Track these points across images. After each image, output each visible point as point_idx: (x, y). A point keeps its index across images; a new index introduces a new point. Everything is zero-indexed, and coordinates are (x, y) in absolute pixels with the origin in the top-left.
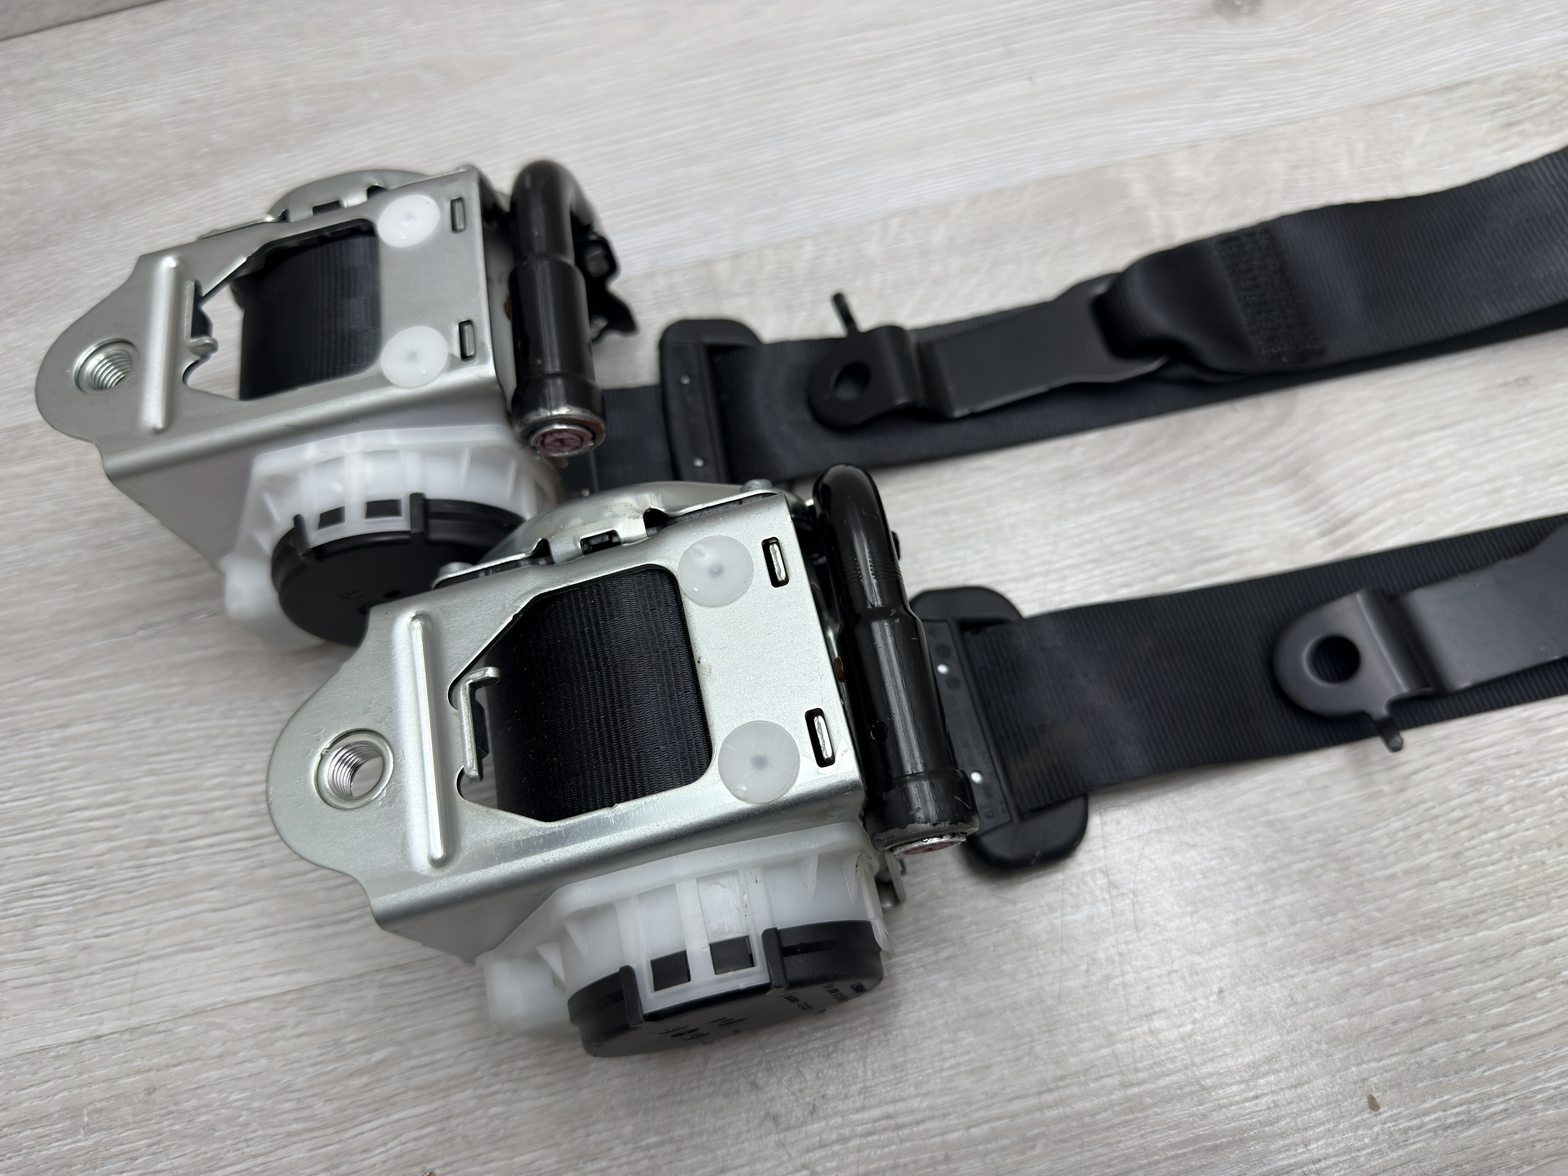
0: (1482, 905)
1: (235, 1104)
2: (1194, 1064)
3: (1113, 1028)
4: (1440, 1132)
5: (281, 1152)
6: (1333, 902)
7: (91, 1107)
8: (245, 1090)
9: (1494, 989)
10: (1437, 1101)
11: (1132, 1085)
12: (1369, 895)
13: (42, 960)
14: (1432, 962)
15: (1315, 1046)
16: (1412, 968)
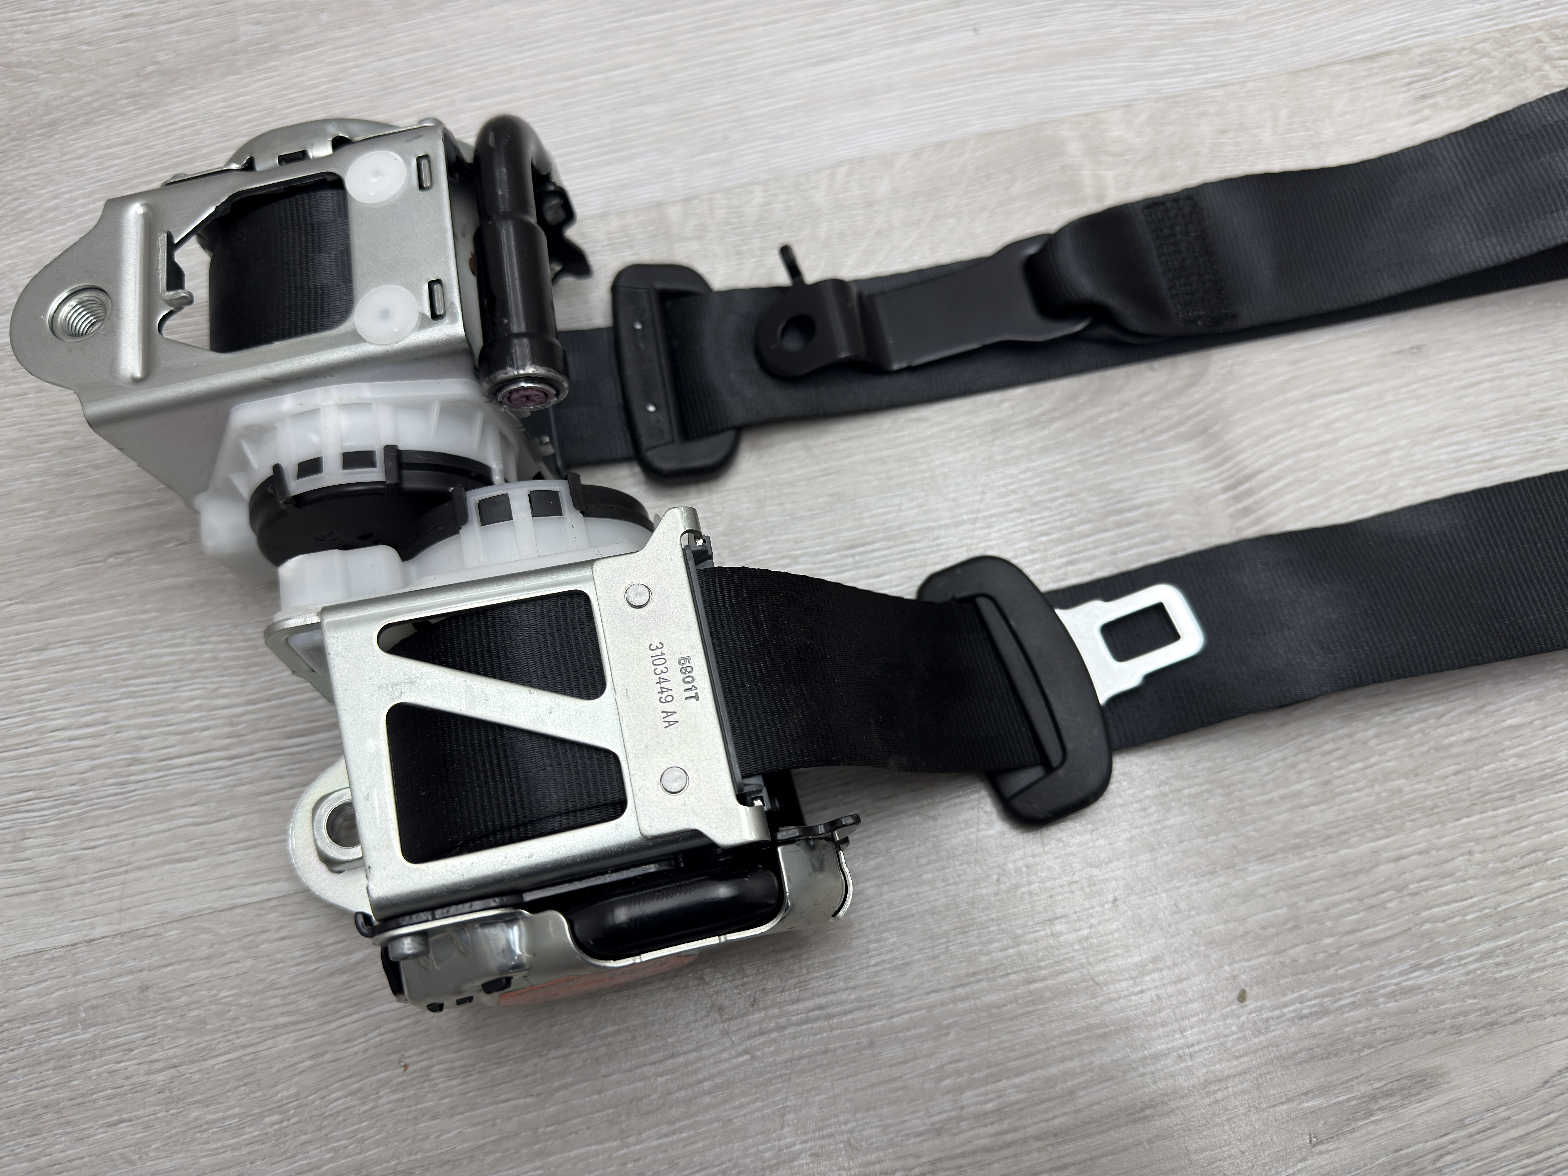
0: (1345, 828)
1: (224, 1000)
2: (1090, 964)
3: (1020, 931)
4: (1296, 1021)
5: (269, 1043)
6: (1217, 823)
7: (87, 1004)
8: (233, 988)
9: (1350, 900)
10: (1294, 995)
11: (1034, 981)
12: (1249, 817)
13: (31, 871)
14: (1298, 876)
15: (1195, 948)
16: (1281, 881)
